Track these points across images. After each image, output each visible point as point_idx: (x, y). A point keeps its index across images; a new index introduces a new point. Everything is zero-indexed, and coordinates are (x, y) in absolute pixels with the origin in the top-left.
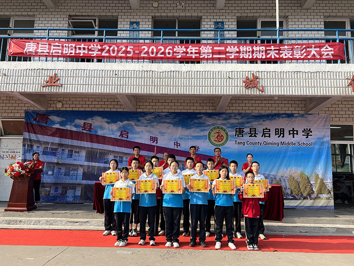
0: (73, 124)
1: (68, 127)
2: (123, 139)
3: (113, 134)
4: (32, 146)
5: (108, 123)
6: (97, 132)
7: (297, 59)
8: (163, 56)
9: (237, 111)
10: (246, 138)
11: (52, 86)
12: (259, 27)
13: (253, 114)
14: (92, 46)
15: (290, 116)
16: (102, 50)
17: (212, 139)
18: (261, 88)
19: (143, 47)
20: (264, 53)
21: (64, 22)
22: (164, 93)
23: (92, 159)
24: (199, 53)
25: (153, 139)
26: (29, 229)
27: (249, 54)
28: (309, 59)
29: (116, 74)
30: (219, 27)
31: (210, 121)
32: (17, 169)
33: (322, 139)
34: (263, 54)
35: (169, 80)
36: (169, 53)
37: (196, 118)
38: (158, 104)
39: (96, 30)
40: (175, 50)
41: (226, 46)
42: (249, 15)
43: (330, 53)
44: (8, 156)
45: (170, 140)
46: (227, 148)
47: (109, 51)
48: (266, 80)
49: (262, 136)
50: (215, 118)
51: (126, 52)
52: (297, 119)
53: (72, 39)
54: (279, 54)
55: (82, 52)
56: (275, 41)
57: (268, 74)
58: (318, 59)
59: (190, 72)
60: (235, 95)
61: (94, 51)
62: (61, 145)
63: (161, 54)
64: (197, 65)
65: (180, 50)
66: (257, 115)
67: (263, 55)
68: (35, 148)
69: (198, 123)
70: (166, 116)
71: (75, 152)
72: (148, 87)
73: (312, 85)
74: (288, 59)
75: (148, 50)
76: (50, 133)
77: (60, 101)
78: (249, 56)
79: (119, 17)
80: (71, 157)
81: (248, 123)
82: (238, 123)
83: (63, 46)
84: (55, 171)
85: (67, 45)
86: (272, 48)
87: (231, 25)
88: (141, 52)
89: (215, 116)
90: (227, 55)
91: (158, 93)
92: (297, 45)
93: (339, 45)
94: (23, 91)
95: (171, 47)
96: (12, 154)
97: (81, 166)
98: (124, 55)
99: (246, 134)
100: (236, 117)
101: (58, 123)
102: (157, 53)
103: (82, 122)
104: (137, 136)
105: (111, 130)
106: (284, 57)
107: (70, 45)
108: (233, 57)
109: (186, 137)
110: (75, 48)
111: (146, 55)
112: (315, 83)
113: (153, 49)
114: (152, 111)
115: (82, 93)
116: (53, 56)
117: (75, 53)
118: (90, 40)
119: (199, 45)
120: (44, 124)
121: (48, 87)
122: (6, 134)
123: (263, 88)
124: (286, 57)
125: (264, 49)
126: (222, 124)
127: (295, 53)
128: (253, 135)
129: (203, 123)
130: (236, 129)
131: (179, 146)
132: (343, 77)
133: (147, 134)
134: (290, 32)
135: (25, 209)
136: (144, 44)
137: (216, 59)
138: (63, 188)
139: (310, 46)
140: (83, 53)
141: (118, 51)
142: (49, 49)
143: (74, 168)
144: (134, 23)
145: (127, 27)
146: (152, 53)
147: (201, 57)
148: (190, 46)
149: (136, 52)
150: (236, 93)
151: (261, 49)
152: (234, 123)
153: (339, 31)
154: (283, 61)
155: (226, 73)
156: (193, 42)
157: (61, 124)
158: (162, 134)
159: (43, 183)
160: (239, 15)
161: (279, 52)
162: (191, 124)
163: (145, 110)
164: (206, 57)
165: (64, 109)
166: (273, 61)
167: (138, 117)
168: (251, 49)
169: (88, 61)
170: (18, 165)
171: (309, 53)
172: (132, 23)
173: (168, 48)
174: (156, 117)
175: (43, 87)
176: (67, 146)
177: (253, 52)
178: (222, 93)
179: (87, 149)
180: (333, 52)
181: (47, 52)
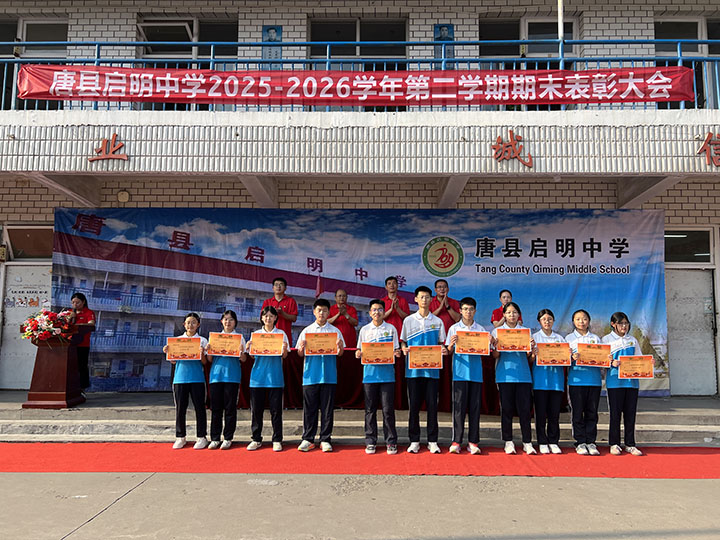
0: (153, 235)
1: (142, 242)
2: (254, 263)
3: (232, 254)
4: (70, 280)
5: (222, 232)
6: (201, 251)
7: (599, 101)
8: (331, 96)
9: (481, 206)
10: (499, 259)
11: (108, 159)
12: (524, 36)
13: (512, 212)
14: (189, 79)
15: (585, 214)
16: (208, 86)
17: (432, 262)
18: (527, 160)
19: (290, 80)
20: (533, 90)
21: (129, 28)
22: (334, 171)
23: (192, 304)
24: (404, 90)
25: (312, 262)
26: (74, 442)
27: (504, 91)
28: (622, 101)
29: (238, 134)
30: (444, 36)
31: (427, 226)
32: (44, 325)
33: (648, 258)
34: (530, 90)
35: (344, 144)
36: (343, 91)
37: (399, 221)
38: (321, 193)
39: (195, 45)
40: (355, 84)
41: (458, 75)
42: (504, 10)
43: (665, 88)
44: (23, 299)
45: (347, 264)
46: (460, 279)
47: (221, 88)
48: (537, 143)
49: (531, 255)
50: (436, 220)
51: (257, 89)
52: (600, 220)
53: (146, 62)
54: (563, 90)
55: (167, 89)
56: (555, 65)
57: (542, 132)
58: (641, 100)
59: (386, 129)
60: (476, 174)
61: (191, 87)
62: (129, 277)
63: (328, 92)
64: (399, 113)
65: (365, 83)
66: (519, 212)
67: (530, 94)
68: (77, 283)
69: (403, 231)
70: (339, 217)
71: (158, 291)
72: (302, 159)
73: (627, 152)
74: (582, 100)
75: (302, 84)
76: (106, 252)
77: (125, 190)
78: (504, 94)
79: (241, 16)
80: (149, 301)
81: (502, 229)
82: (483, 230)
83: (128, 79)
84: (119, 329)
85: (137, 76)
86: (550, 78)
87: (468, 31)
88: (286, 89)
89: (436, 217)
90: (460, 93)
91: (323, 171)
92: (599, 72)
93: (682, 71)
94: (51, 169)
95: (347, 79)
96: (32, 296)
97: (171, 318)
98: (252, 95)
99: (498, 251)
100: (479, 218)
101: (121, 234)
102: (319, 91)
103: (169, 231)
104: (282, 257)
105: (229, 246)
106: (574, 97)
107: (143, 76)
108: (471, 97)
109: (378, 260)
110: (154, 81)
111: (298, 95)
112: (635, 149)
113: (310, 83)
114: (311, 206)
115: (169, 173)
116: (110, 99)
117: (154, 93)
118: (184, 66)
119: (402, 74)
120: (94, 236)
121: (100, 162)
122: (18, 256)
123: (531, 160)
124: (578, 96)
125: (534, 80)
126: (452, 232)
127: (595, 89)
128: (512, 253)
129: (413, 231)
130: (478, 241)
131: (366, 276)
132: (690, 136)
133: (302, 253)
134: (586, 46)
135: (64, 403)
136: (294, 73)
137: (438, 101)
138: (136, 362)
139: (624, 73)
140: (171, 92)
141: (241, 88)
142: (102, 84)
143: (156, 322)
144: (272, 28)
145: (257, 37)
146: (310, 90)
147: (408, 98)
148: (386, 77)
149: (277, 89)
150: (478, 171)
151: (527, 81)
152: (475, 230)
153: (682, 43)
154: (570, 104)
155: (458, 130)
156: (391, 67)
157: (129, 234)
158: (331, 252)
159: (96, 353)
160: (484, 10)
161: (563, 86)
162: (388, 232)
163: (295, 206)
164: (418, 98)
165: (134, 205)
166: (552, 106)
167: (283, 219)
168: (507, 82)
169: (181, 107)
170: (45, 317)
171: (622, 88)
172: (266, 29)
173: (342, 80)
174: (318, 220)
175: (92, 161)
176: (141, 279)
177: (511, 86)
178: (450, 171)
179: (181, 284)
180: (670, 87)
181: (97, 91)
